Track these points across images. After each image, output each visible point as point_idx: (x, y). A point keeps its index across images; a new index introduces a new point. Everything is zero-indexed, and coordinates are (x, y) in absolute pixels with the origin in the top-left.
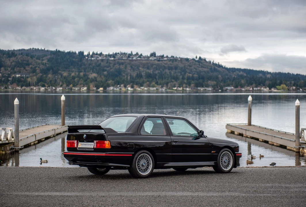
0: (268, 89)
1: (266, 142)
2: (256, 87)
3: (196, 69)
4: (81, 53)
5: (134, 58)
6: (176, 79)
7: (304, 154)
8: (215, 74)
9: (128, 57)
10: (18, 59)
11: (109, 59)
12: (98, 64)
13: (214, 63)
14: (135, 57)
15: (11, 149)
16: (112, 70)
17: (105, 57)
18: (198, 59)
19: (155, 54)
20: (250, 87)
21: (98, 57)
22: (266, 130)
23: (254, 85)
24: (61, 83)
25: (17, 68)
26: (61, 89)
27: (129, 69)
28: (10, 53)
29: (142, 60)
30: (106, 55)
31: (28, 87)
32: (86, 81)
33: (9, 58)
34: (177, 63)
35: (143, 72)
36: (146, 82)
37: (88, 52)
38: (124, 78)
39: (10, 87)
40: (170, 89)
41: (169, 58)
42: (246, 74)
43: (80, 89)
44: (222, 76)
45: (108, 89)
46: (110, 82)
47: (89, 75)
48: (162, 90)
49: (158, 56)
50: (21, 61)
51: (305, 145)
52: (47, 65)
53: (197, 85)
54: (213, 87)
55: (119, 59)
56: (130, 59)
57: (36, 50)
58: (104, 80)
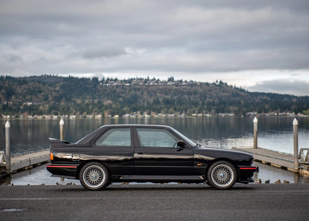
0: (294, 113)
2: (281, 112)
3: (217, 94)
4: (95, 79)
5: (151, 84)
6: (196, 104)
8: (237, 99)
9: (144, 82)
10: (30, 86)
11: (124, 84)
12: (113, 90)
13: (236, 87)
14: (152, 82)
16: (128, 96)
17: (120, 83)
18: (218, 83)
19: (173, 79)
20: (274, 111)
21: (113, 83)
23: (279, 110)
24: (74, 111)
26: (75, 117)
27: (145, 95)
28: (21, 80)
29: (160, 85)
30: (121, 81)
31: (40, 115)
32: (100, 108)
33: (20, 86)
34: (196, 88)
35: (161, 97)
36: (163, 109)
37: (103, 78)
38: (140, 104)
39: (21, 116)
40: (189, 115)
41: (188, 82)
42: (270, 98)
43: (95, 117)
44: (244, 101)
45: (124, 116)
46: (125, 109)
47: (104, 101)
48: (181, 117)
49: (176, 81)
50: (33, 88)
52: (60, 93)
53: (218, 111)
54: (235, 112)
55: (135, 85)
56: (147, 84)
57: (48, 77)
58: (119, 107)
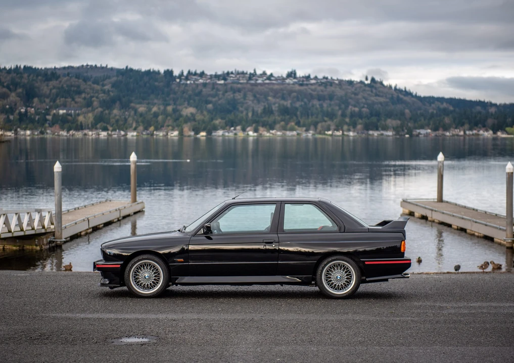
0: (491, 132)
2: (471, 129)
3: (366, 99)
4: (169, 73)
5: (260, 81)
6: (331, 116)
8: (399, 107)
9: (248, 79)
10: (62, 83)
11: (216, 82)
12: (197, 91)
13: (398, 87)
14: (261, 79)
15: (50, 242)
16: (222, 101)
17: (209, 79)
18: (368, 82)
19: (295, 74)
20: (459, 129)
21: (197, 80)
22: (465, 210)
23: (467, 126)
24: (134, 125)
26: (135, 134)
27: (250, 100)
28: (49, 73)
29: (273, 84)
30: (211, 76)
31: (79, 130)
32: (176, 120)
33: (46, 83)
34: (332, 88)
35: (275, 104)
36: (279, 123)
37: (181, 70)
38: (241, 115)
39: (48, 131)
40: (320, 133)
41: (319, 79)
42: (453, 107)
43: (167, 134)
44: (411, 111)
45: (215, 134)
46: (217, 122)
47: (182, 110)
48: (308, 136)
49: (300, 77)
50: (67, 86)
52: (112, 94)
53: (367, 127)
54: (396, 129)
55: (233, 83)
56: (253, 82)
57: (92, 69)
58: (207, 118)
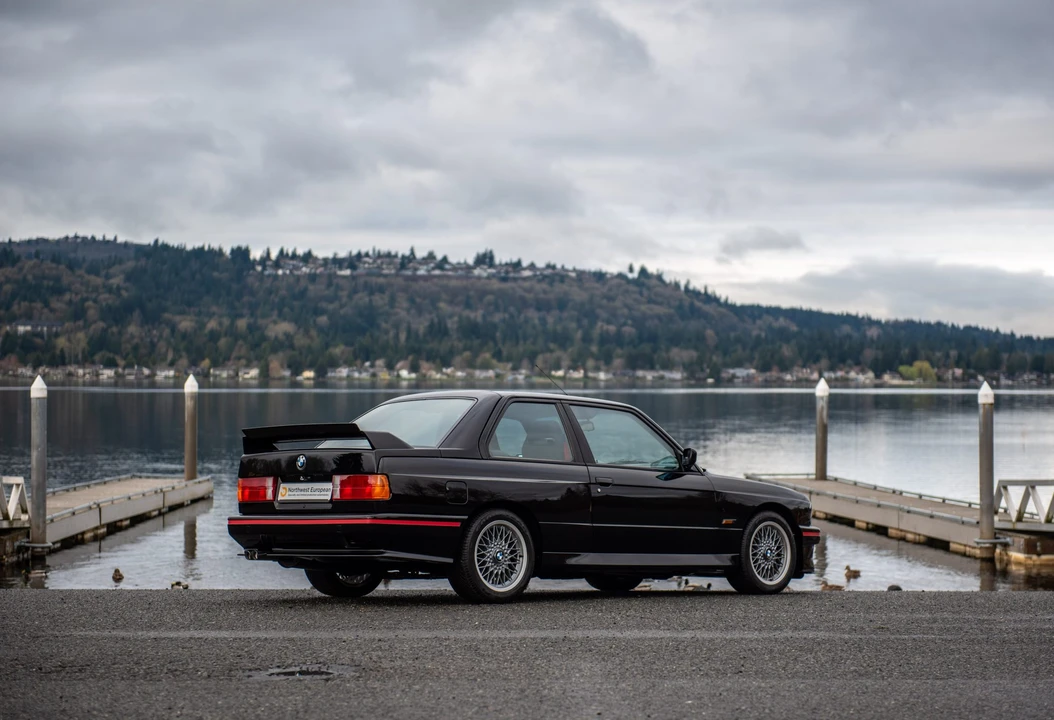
0: (871, 375)
1: (880, 530)
2: (832, 368)
3: (630, 309)
4: (241, 253)
5: (422, 272)
6: (563, 340)
7: (1007, 565)
8: (694, 325)
9: (399, 266)
10: (25, 271)
11: (335, 273)
12: (297, 290)
13: (691, 287)
14: (425, 267)
15: (21, 549)
16: (347, 310)
17: (321, 266)
18: (635, 275)
19: (491, 258)
20: (810, 367)
21: (298, 268)
22: (875, 492)
23: (824, 362)
24: (170, 356)
25: (19, 304)
26: (171, 373)
27: (402, 309)
29: (448, 277)
30: (326, 260)
31: (57, 366)
32: (255, 346)
34: (565, 288)
35: (451, 316)
36: (460, 353)
37: (266, 249)
38: (385, 337)
40: (541, 374)
41: (539, 269)
42: (797, 326)
43: (237, 375)
44: (717, 334)
45: (333, 374)
46: (338, 350)
47: (266, 328)
48: (516, 379)
49: (501, 265)
50: (35, 278)
51: (1010, 536)
52: (125, 294)
53: (634, 363)
54: (688, 367)
55: (369, 274)
56: (408, 273)
57: (85, 244)
58: (317, 344)
